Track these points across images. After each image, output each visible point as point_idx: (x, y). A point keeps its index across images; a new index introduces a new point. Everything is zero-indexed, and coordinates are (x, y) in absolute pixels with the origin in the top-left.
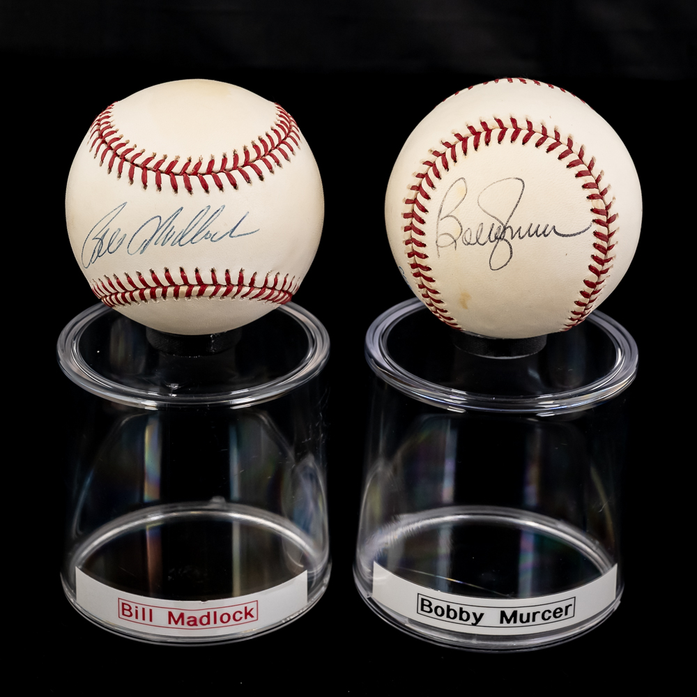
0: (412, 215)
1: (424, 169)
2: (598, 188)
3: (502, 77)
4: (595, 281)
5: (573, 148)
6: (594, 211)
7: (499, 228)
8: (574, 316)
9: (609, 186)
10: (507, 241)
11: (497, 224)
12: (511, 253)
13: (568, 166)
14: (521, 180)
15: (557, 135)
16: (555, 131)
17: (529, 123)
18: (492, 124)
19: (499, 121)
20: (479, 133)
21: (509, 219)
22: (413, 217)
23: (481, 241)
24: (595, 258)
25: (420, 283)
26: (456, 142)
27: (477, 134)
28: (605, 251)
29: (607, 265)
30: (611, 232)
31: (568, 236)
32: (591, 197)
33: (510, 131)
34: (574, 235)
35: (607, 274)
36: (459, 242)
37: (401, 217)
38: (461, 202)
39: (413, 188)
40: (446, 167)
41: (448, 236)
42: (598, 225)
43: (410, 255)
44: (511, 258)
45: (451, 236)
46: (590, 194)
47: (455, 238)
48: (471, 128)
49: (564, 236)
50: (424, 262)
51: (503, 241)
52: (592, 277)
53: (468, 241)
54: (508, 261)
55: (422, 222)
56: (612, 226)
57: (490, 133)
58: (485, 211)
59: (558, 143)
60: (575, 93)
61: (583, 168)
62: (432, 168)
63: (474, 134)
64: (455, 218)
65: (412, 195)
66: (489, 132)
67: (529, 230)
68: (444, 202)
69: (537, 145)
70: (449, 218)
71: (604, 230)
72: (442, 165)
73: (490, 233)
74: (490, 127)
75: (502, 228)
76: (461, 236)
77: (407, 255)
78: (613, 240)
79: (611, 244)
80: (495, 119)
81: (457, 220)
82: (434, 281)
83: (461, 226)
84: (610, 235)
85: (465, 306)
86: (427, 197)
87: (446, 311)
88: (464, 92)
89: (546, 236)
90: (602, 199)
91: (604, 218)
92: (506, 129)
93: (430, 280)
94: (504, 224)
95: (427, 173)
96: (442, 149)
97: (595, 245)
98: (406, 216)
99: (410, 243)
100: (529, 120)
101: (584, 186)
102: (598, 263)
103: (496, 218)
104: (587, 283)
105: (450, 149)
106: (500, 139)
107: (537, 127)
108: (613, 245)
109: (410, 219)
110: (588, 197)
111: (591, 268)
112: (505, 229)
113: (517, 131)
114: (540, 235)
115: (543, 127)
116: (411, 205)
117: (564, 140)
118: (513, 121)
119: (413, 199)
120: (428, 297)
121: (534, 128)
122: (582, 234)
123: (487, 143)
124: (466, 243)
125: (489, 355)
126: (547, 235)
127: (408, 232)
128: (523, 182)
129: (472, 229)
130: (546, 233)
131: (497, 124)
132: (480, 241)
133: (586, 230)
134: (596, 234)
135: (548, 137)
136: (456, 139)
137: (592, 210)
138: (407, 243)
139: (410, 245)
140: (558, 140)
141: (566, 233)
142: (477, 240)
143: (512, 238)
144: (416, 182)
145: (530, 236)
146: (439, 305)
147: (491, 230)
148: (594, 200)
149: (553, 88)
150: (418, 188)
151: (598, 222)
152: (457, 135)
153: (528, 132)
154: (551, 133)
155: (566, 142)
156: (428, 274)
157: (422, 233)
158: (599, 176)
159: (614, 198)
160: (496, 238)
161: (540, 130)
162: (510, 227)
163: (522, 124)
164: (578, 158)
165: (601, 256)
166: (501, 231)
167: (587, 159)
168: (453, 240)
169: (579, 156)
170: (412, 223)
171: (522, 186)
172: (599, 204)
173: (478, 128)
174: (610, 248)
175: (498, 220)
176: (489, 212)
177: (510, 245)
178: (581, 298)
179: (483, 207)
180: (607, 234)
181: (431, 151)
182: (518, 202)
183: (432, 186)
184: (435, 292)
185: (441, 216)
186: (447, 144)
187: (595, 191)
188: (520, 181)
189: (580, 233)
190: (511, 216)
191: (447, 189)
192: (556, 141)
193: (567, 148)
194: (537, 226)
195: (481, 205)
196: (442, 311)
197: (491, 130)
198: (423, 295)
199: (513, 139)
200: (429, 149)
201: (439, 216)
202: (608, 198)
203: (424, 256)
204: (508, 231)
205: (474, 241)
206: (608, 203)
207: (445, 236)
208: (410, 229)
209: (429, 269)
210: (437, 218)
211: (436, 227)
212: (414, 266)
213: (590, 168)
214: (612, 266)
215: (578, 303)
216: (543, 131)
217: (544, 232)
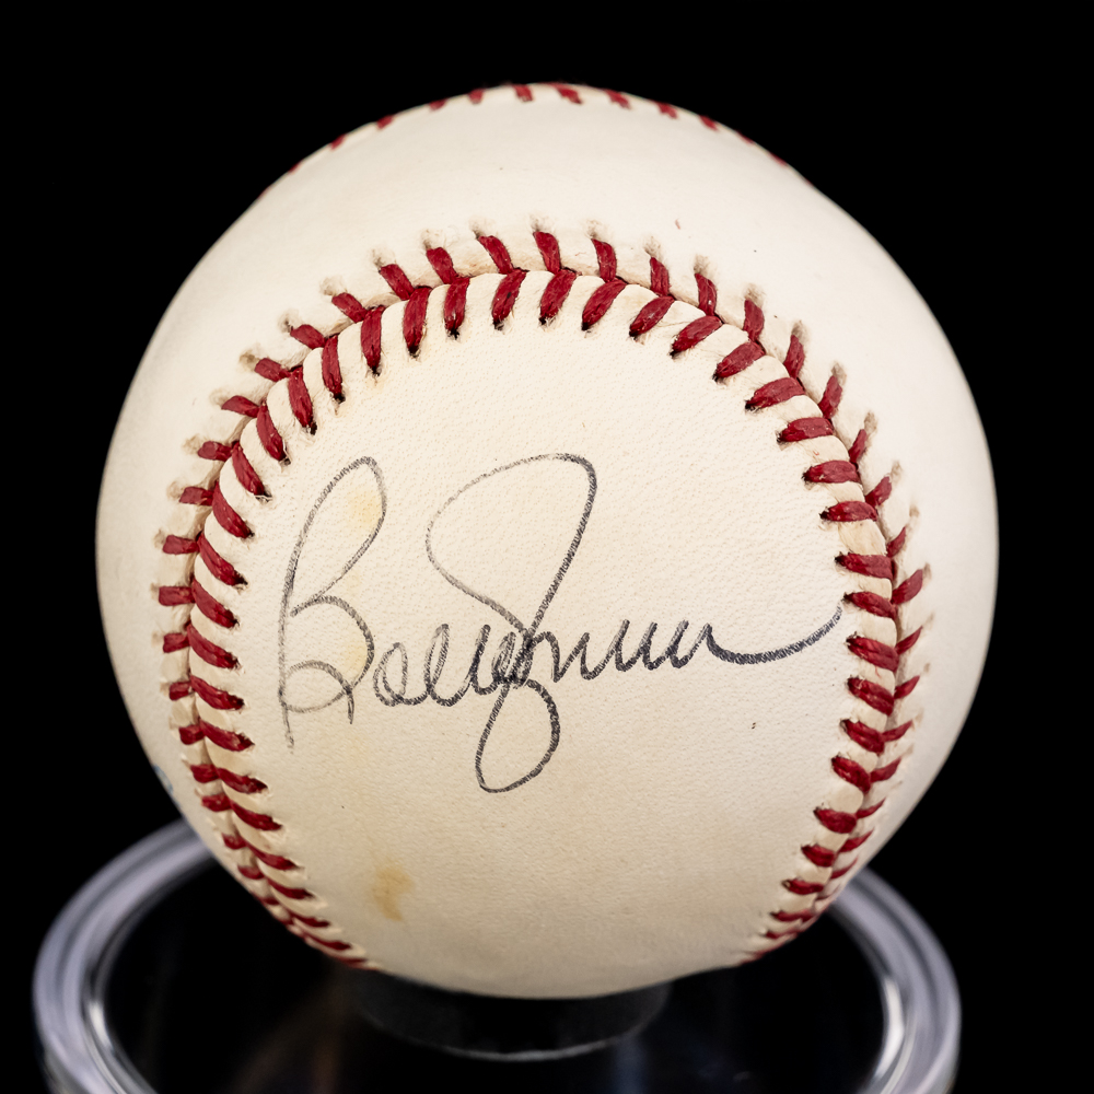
0: (188, 593)
1: (224, 426)
2: (858, 479)
3: (494, 82)
4: (852, 810)
5: (766, 338)
6: (849, 562)
7: (508, 640)
8: (778, 926)
9: (896, 469)
10: (538, 687)
11: (500, 628)
12: (556, 731)
13: (750, 405)
14: (583, 462)
15: (706, 288)
16: (698, 277)
17: (605, 251)
18: (468, 255)
19: (494, 246)
20: (424, 291)
21: (544, 606)
22: (191, 600)
23: (445, 689)
24: (853, 729)
25: (229, 832)
26: (341, 327)
27: (415, 296)
28: (884, 702)
29: (892, 750)
30: (907, 634)
31: (758, 658)
32: (835, 514)
33: (536, 283)
34: (781, 654)
35: (896, 777)
36: (364, 693)
37: (151, 600)
38: (364, 549)
39: (189, 495)
40: (307, 418)
41: (322, 674)
42: (865, 614)
43: (188, 737)
44: (553, 748)
45: (331, 671)
46: (833, 503)
47: (349, 677)
48: (391, 272)
49: (743, 659)
50: (239, 763)
51: (525, 689)
52: (843, 796)
53: (397, 690)
54: (546, 760)
55: (227, 619)
56: (910, 612)
57: (463, 292)
58: (453, 581)
59: (711, 319)
60: (750, 132)
61: (802, 407)
62: (253, 423)
63: (403, 298)
64: (345, 606)
65: (185, 518)
66: (457, 285)
67: (618, 646)
68: (304, 550)
69: (637, 330)
70: (325, 606)
71: (882, 630)
72: (289, 411)
73: (476, 661)
74: (460, 265)
75: (519, 642)
76: (370, 673)
77: (177, 736)
78: (912, 661)
79: (908, 677)
80: (481, 238)
81: (353, 614)
82: (276, 827)
83: (368, 637)
84: (905, 645)
85: (392, 912)
86: (241, 530)
87: (324, 924)
88: (363, 140)
89: (678, 663)
90: (874, 517)
91: (882, 588)
92: (520, 275)
93: (265, 823)
94: (528, 625)
95: (236, 443)
96: (288, 351)
97: (852, 684)
98: (167, 596)
99: (185, 694)
100: (604, 238)
101: (812, 476)
102: (865, 745)
103: (494, 605)
104: (824, 816)
105: (319, 351)
106: (500, 313)
107: (633, 265)
108: (915, 681)
109: (180, 610)
110: (824, 516)
111: (839, 765)
112: (530, 644)
113: (562, 280)
114: (659, 661)
115: (654, 263)
116: (182, 558)
117: (730, 307)
118: (546, 242)
119: (191, 536)
120: (260, 876)
121: (623, 269)
122: (807, 649)
123: (453, 328)
124: (387, 696)
125: (481, 1048)
126: (685, 660)
127: (179, 654)
128: (590, 468)
129: (408, 645)
130: (680, 655)
131: (486, 258)
132: (440, 689)
133: (821, 633)
134: (857, 645)
135: (673, 298)
136: (337, 315)
137: (841, 560)
138: (176, 692)
139: (186, 702)
140: (709, 310)
141: (752, 651)
142: (430, 688)
143: (558, 674)
144: (198, 472)
145: (623, 666)
146: (300, 906)
147: (481, 648)
148: (848, 527)
149: (673, 116)
150: (209, 496)
151: (860, 600)
152: (344, 301)
153: (600, 282)
154: (683, 283)
155: (740, 315)
156: (255, 803)
157: (227, 661)
158: (862, 436)
159: (914, 512)
160: (498, 678)
161: (645, 273)
162: (549, 637)
163: (578, 253)
164: (783, 373)
165: (875, 720)
166: (516, 652)
167: (815, 376)
168: (339, 688)
169: (787, 364)
170: (188, 624)
171: (587, 484)
172: (865, 538)
173: (419, 270)
174: (903, 690)
175: (502, 612)
176: (468, 583)
177: (549, 701)
178: (806, 870)
179: (446, 566)
180: (894, 644)
181: (250, 358)
182: (576, 543)
183: (260, 490)
184: (284, 864)
185: (295, 601)
186: (308, 335)
187: (851, 492)
188: (580, 468)
189: (801, 645)
190: (550, 597)
191: (313, 501)
192: (702, 314)
193: (744, 338)
194: (644, 628)
195: (439, 558)
196: (312, 922)
197: (465, 281)
198: (244, 871)
199: (548, 311)
200: (241, 350)
201: (285, 601)
202: (893, 512)
203: (236, 743)
204: (542, 653)
205: (416, 688)
206: (894, 532)
207: (310, 671)
208: (185, 644)
209: (258, 786)
210: (280, 606)
211: (276, 640)
212: (204, 773)
213: (828, 405)
214: (910, 751)
215: (796, 887)
216: (653, 277)
217: (672, 651)
